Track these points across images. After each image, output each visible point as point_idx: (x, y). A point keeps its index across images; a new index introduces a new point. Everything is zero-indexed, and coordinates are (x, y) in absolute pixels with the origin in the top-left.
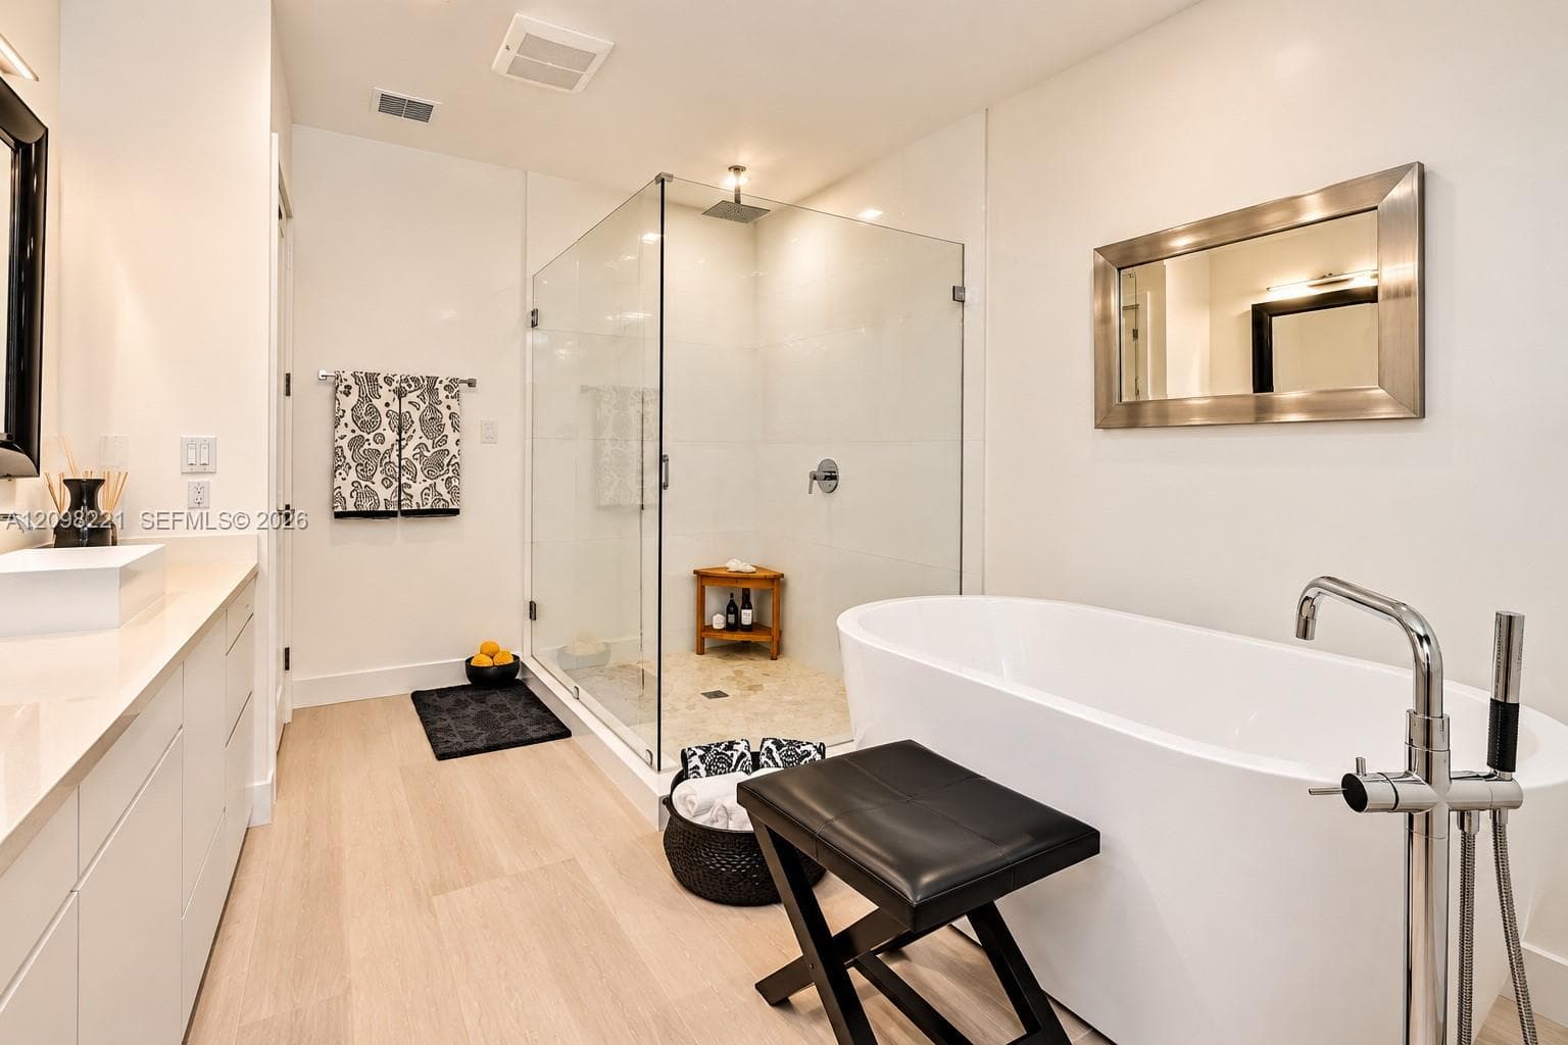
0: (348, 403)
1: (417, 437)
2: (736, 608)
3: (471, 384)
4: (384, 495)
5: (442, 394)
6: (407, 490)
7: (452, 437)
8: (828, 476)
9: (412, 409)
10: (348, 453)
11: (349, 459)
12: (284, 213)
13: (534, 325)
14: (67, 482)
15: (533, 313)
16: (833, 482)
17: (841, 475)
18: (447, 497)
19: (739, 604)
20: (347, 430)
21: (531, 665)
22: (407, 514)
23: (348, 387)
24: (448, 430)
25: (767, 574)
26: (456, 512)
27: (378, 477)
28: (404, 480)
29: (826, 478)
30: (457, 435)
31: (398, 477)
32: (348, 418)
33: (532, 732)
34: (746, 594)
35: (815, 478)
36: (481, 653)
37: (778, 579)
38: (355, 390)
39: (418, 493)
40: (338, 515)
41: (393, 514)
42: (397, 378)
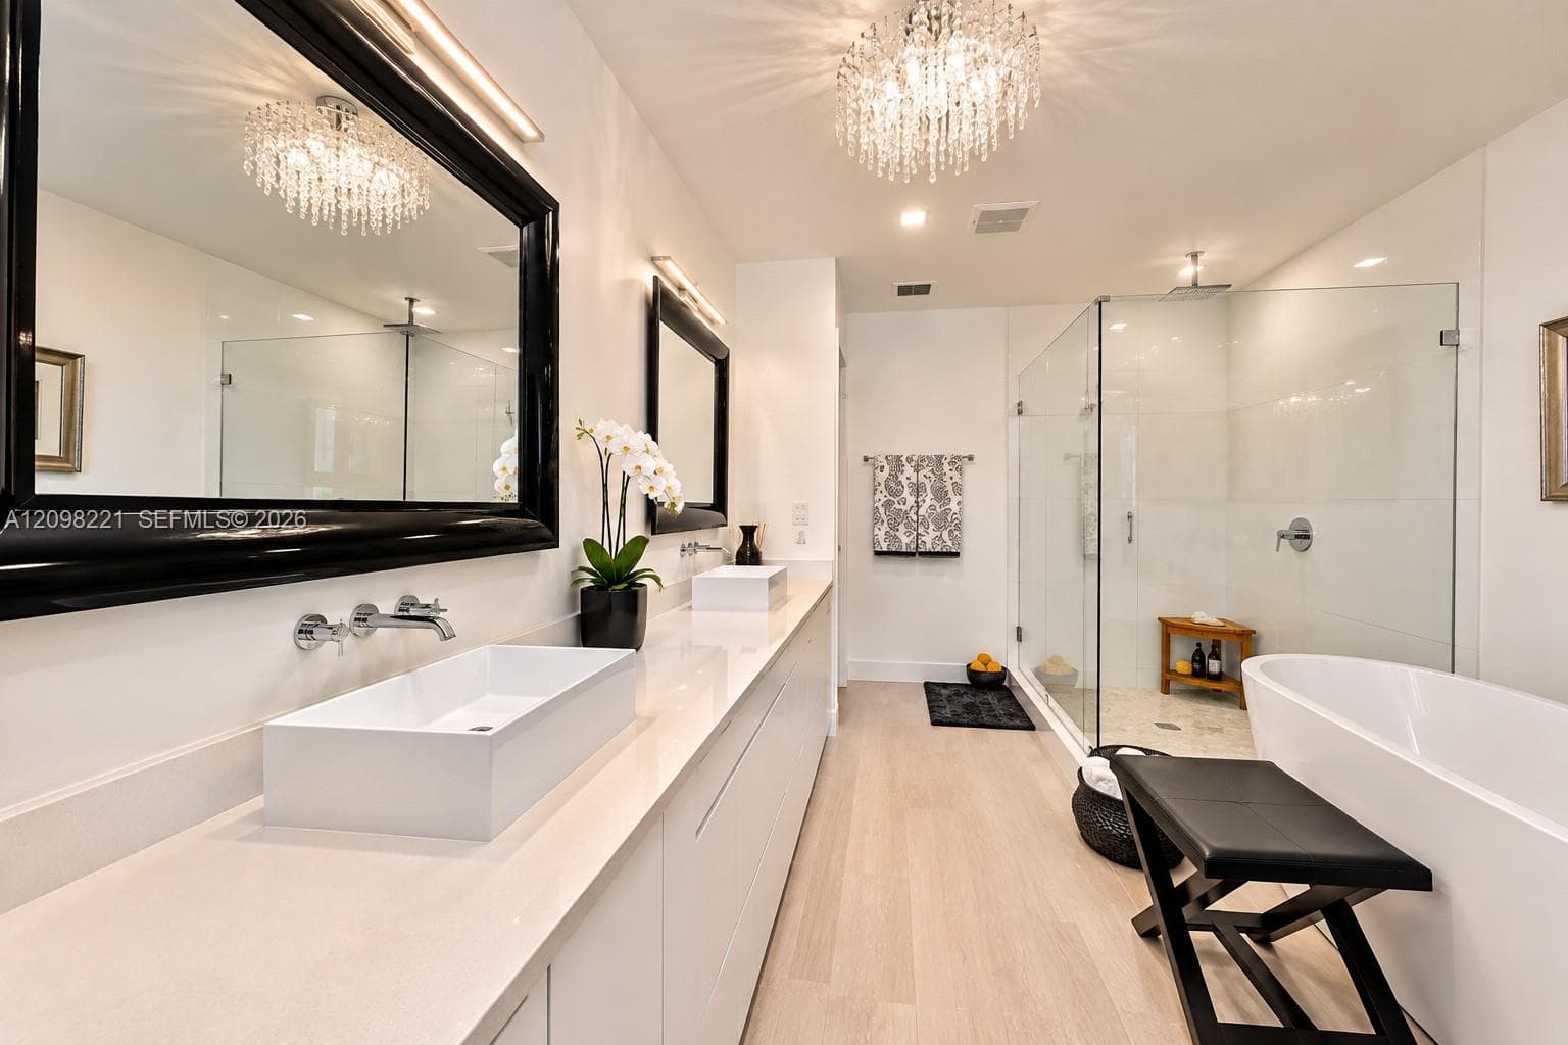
0: (882, 477)
1: (928, 499)
2: (1202, 656)
3: (970, 458)
4: (906, 541)
5: (946, 468)
6: (923, 538)
7: (955, 499)
8: (1302, 536)
9: (926, 481)
10: (882, 510)
11: (883, 516)
12: (842, 364)
13: (1020, 413)
14: (741, 527)
15: (1019, 405)
16: (1306, 541)
17: (1314, 533)
18: (950, 543)
19: (1206, 653)
20: (882, 496)
21: (1016, 674)
22: (921, 554)
23: (882, 467)
24: (951, 494)
25: (1237, 629)
26: (957, 555)
27: (902, 527)
28: (921, 530)
29: (1297, 536)
30: (958, 498)
31: (915, 527)
32: (882, 487)
33: (1005, 721)
34: (1216, 645)
35: (1283, 536)
36: (978, 659)
37: (1250, 635)
38: (887, 468)
39: (929, 541)
40: (878, 554)
41: (912, 554)
42: (915, 459)
